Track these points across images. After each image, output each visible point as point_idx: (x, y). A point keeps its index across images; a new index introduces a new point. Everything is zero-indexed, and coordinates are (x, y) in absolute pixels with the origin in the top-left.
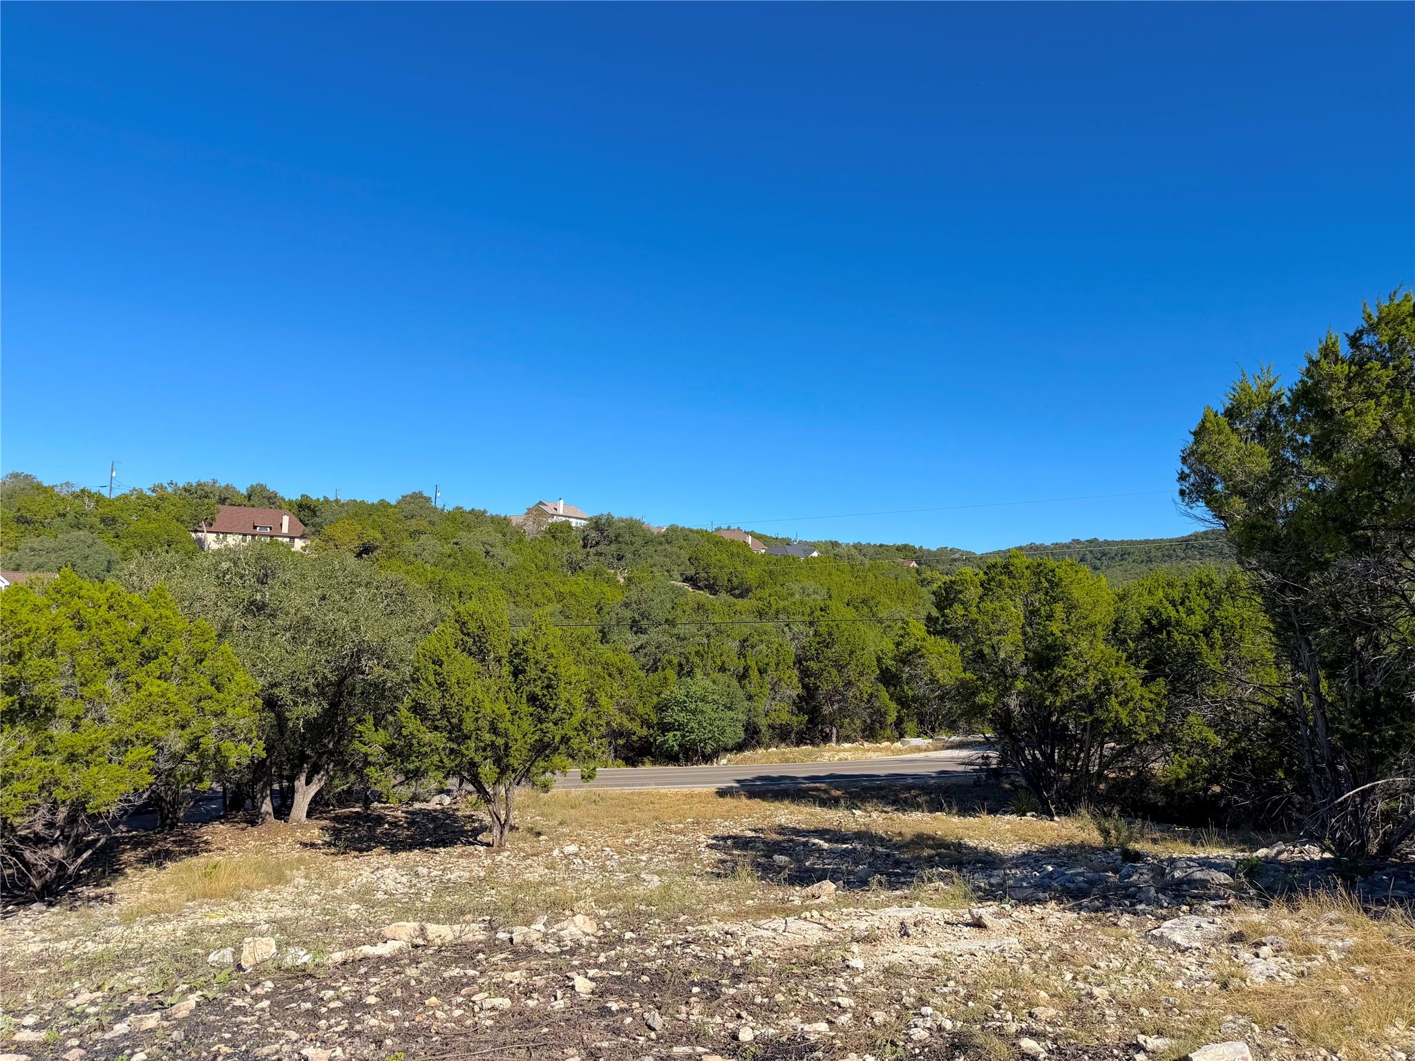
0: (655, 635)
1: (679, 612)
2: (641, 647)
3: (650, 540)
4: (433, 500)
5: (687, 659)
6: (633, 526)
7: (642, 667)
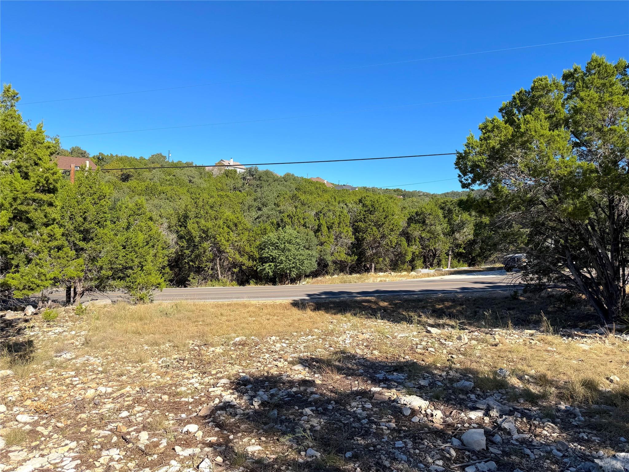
0: (266, 211)
3: (276, 180)
4: (167, 157)
5: (282, 220)
6: (268, 173)
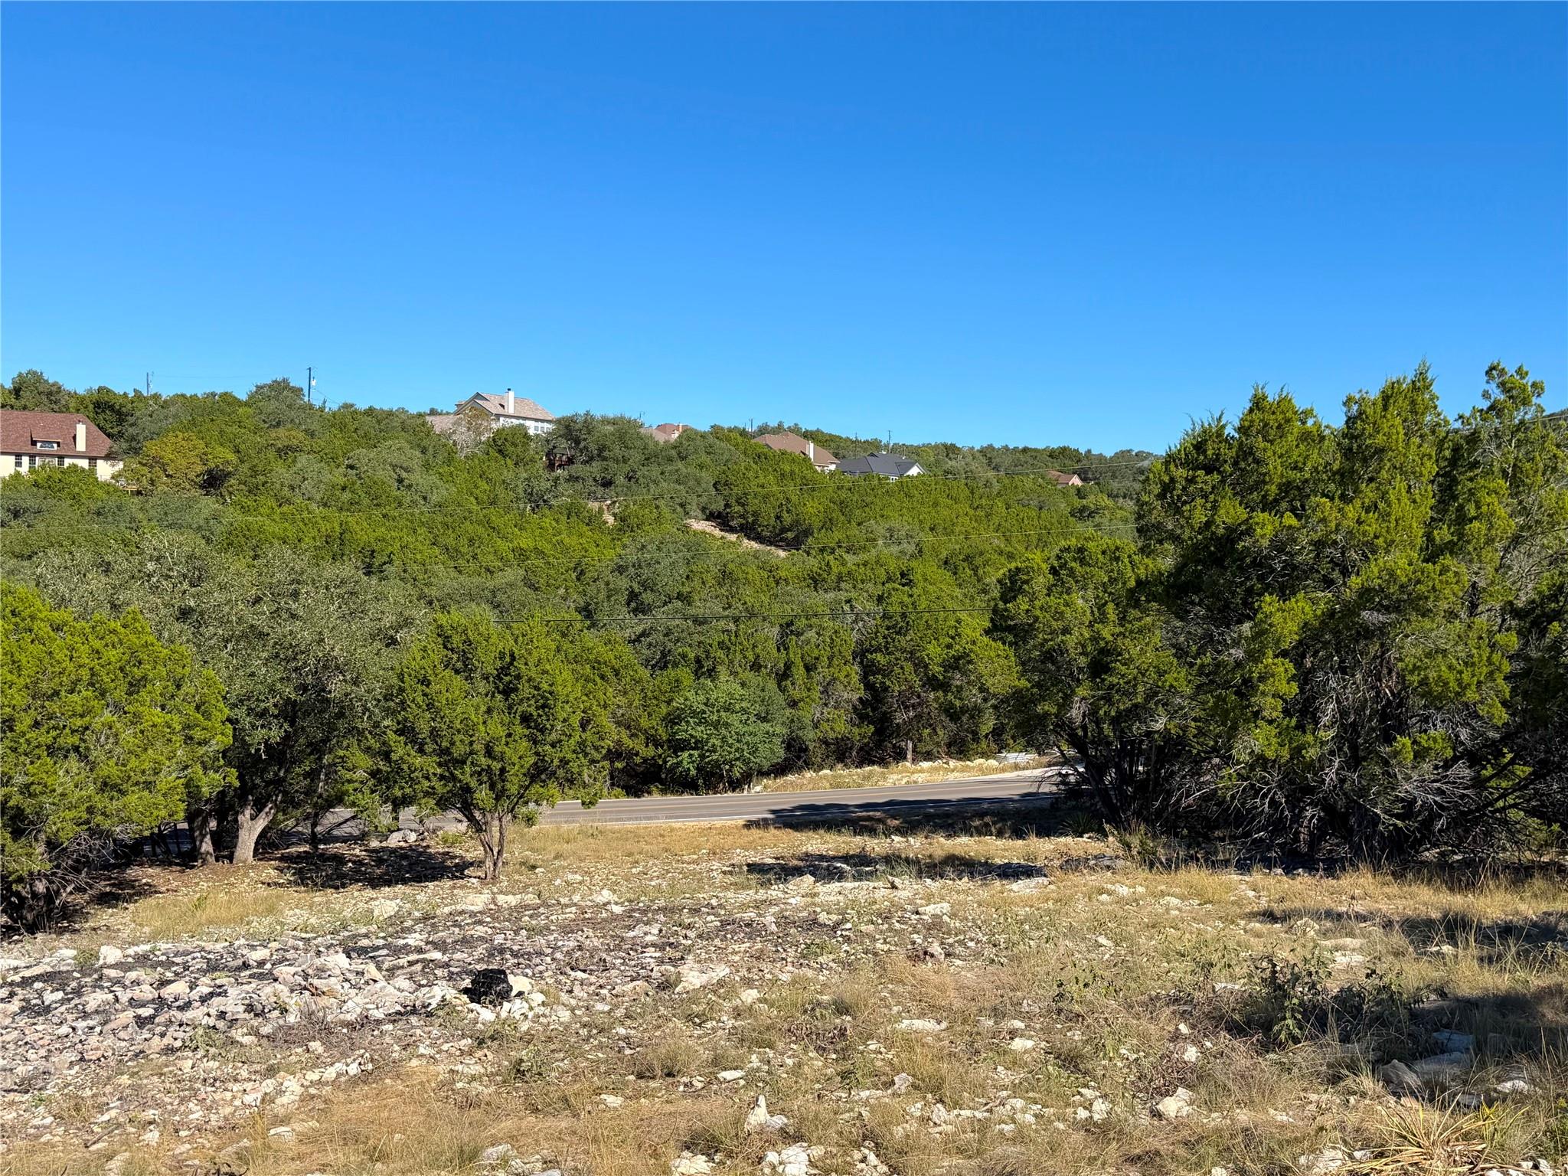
0: (662, 617)
1: (697, 583)
2: (644, 634)
3: (653, 455)
4: (306, 392)
5: (707, 652)
6: (626, 431)
7: (646, 663)
